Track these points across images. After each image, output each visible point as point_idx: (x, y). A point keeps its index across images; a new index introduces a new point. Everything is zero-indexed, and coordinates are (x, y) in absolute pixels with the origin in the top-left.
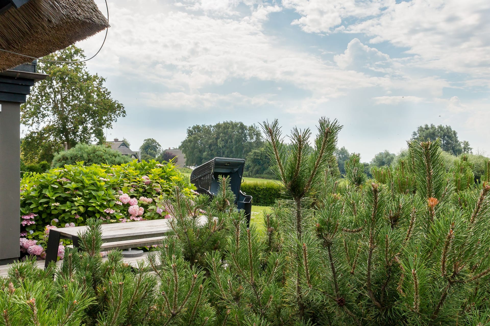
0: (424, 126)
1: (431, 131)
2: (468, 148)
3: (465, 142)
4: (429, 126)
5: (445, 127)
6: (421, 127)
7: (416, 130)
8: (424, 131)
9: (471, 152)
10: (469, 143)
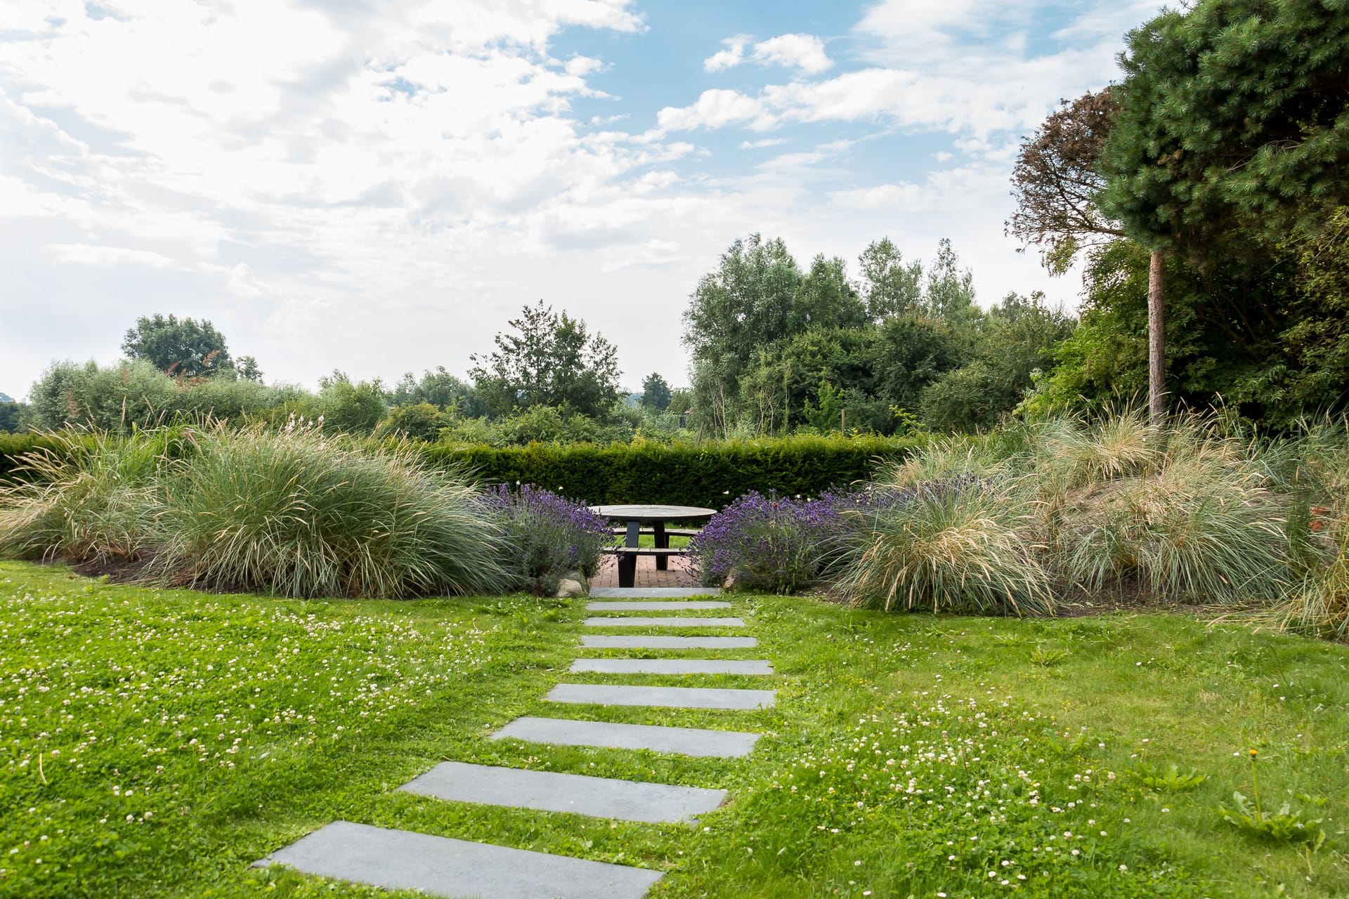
0: (152, 319)
1: (170, 329)
2: (255, 373)
3: (248, 358)
4: (166, 319)
5: (200, 323)
6: (144, 320)
7: (135, 327)
8: (151, 330)
9: (261, 381)
10: (257, 361)
